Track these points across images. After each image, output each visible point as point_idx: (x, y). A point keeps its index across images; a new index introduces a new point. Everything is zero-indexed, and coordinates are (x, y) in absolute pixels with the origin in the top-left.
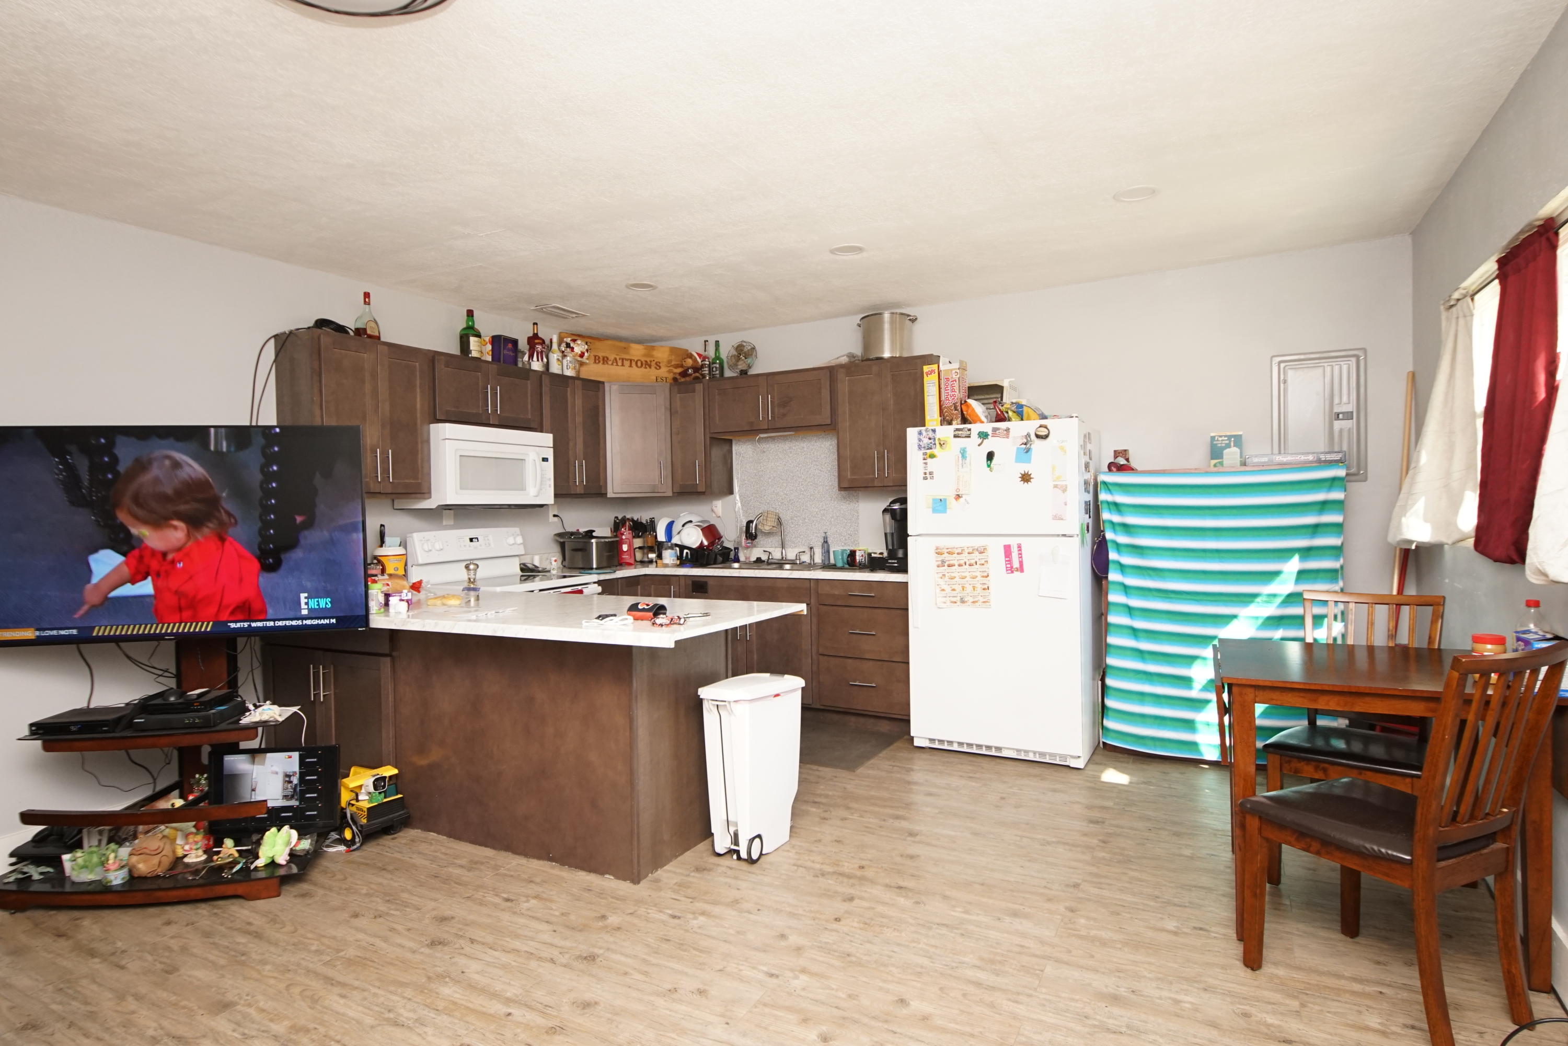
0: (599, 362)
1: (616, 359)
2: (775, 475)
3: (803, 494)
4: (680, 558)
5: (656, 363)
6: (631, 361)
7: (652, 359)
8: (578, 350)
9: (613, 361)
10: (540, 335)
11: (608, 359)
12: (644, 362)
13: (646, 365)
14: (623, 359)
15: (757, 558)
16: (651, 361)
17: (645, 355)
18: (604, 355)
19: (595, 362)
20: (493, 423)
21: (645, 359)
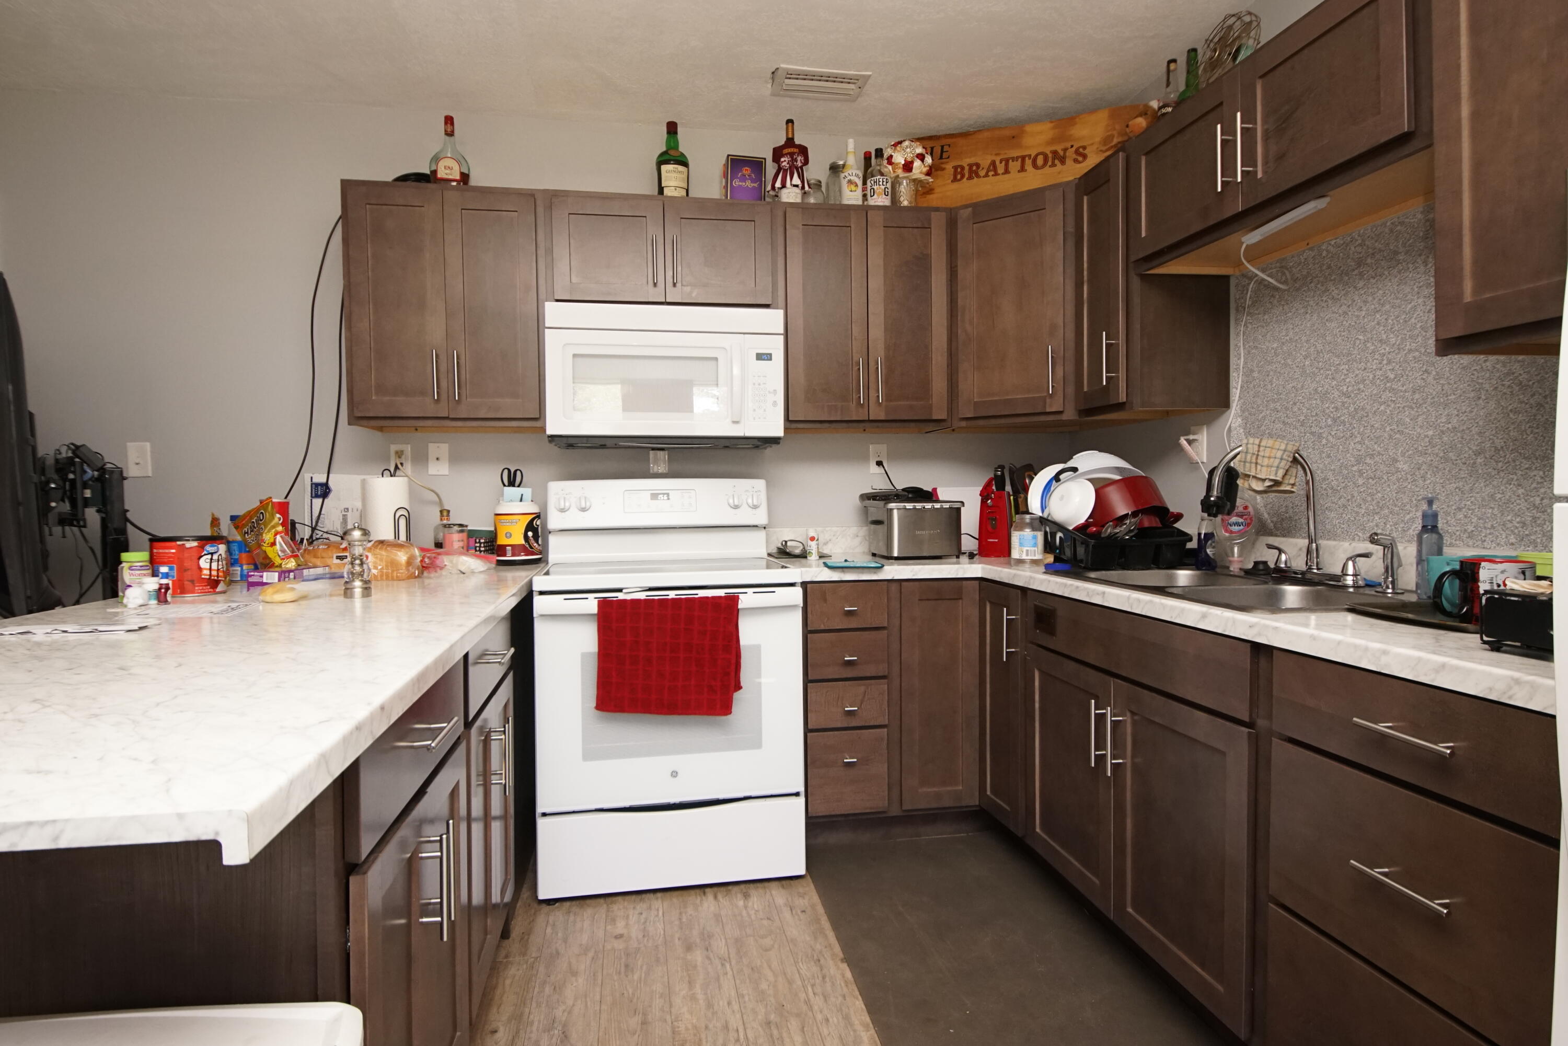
0: (963, 176)
1: (993, 163)
2: (1320, 347)
3: (1392, 390)
4: (1049, 546)
5: (1077, 152)
6: (1023, 158)
7: (1068, 144)
8: (899, 159)
9: (989, 166)
10: (797, 142)
11: (978, 165)
12: (1050, 155)
13: (1054, 159)
14: (1007, 161)
15: (1256, 563)
16: (1065, 150)
17: (1052, 141)
18: (972, 160)
19: (955, 180)
20: (668, 300)
21: (1053, 148)
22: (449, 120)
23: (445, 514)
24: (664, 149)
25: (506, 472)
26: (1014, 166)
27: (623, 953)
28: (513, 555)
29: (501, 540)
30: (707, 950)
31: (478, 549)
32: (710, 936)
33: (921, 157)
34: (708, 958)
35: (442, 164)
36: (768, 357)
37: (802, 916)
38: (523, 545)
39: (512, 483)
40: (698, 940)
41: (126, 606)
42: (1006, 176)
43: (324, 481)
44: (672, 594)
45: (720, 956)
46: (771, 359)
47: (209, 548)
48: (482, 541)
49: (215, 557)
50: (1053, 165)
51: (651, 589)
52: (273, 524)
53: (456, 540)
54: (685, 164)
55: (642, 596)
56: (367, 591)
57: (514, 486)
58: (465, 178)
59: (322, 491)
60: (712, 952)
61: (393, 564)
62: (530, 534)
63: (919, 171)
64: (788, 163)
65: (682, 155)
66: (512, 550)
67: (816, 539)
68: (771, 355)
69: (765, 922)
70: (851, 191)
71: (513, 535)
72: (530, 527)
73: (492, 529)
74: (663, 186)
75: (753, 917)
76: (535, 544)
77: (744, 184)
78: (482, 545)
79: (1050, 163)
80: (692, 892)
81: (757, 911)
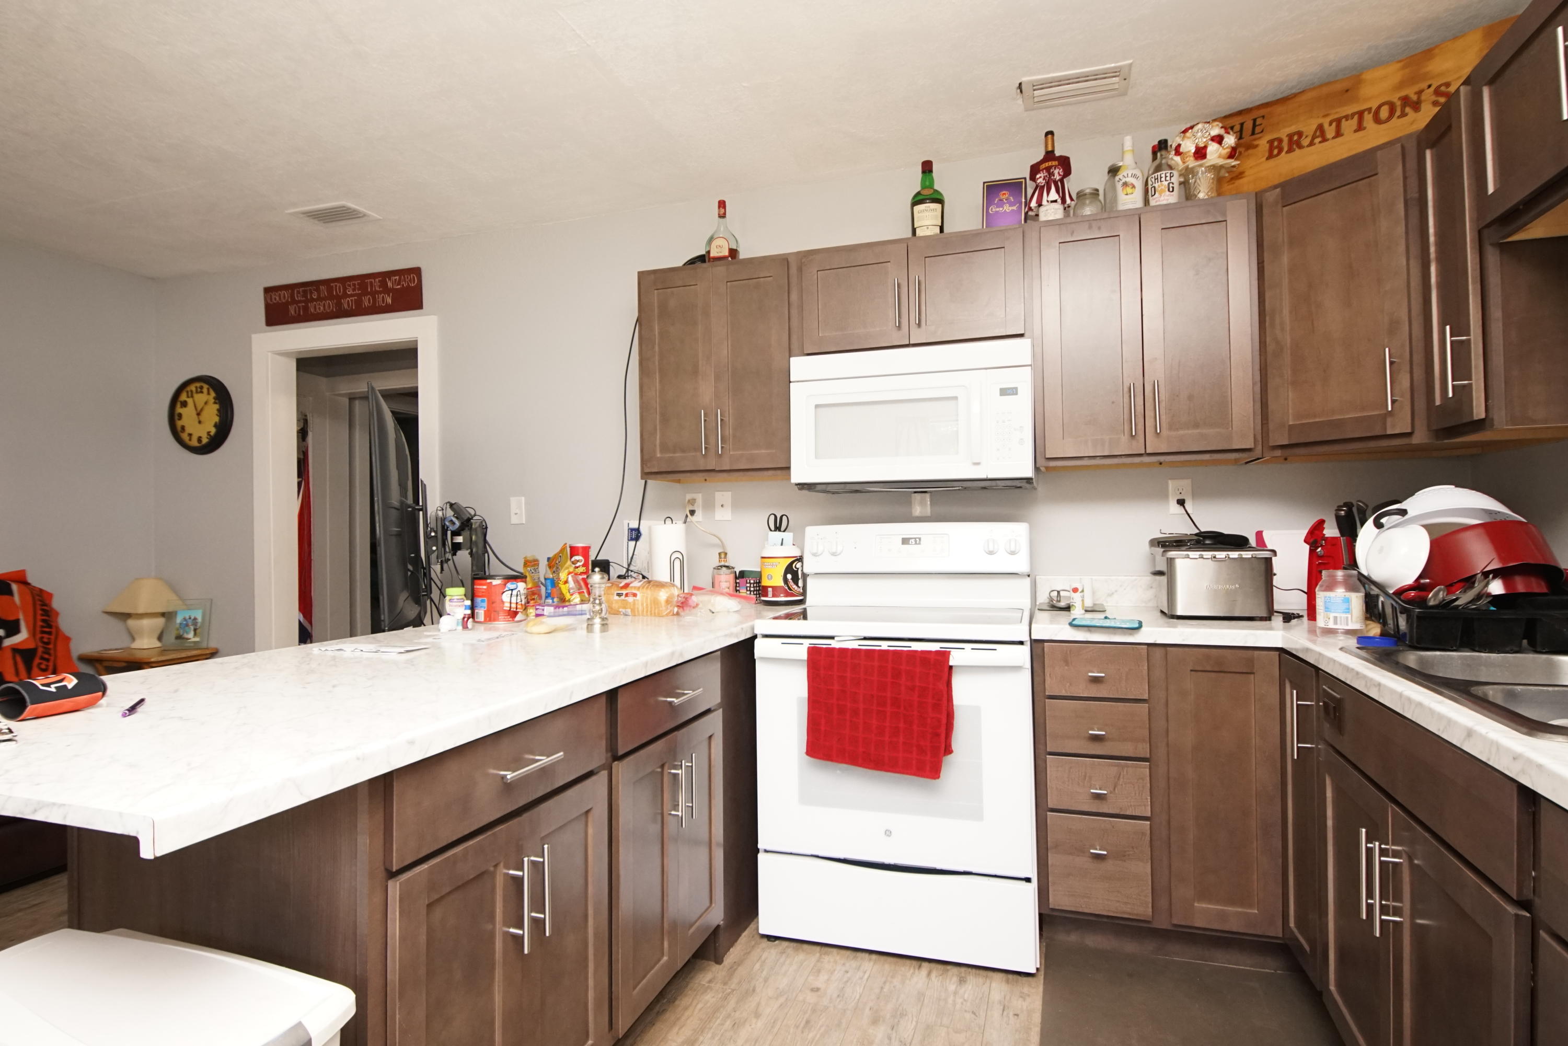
0: (1281, 150)
1: (1320, 127)
5: (1436, 91)
6: (1361, 114)
7: (1424, 85)
8: (1189, 147)
9: (1316, 131)
11: (1300, 134)
12: (1398, 103)
13: (1403, 107)
14: (1338, 121)
16: (1420, 93)
17: (1401, 85)
18: (1293, 129)
19: (1270, 156)
20: (911, 342)
21: (1403, 93)
22: (722, 204)
23: (723, 556)
24: (919, 189)
25: (772, 518)
26: (1349, 126)
27: (810, 1008)
28: (773, 596)
29: (765, 582)
30: (893, 1029)
31: (748, 589)
32: (903, 1015)
33: (1219, 139)
34: (890, 1038)
35: (714, 244)
36: (1012, 391)
37: (1012, 1019)
38: (783, 586)
39: (778, 528)
40: (888, 1016)
41: (439, 630)
42: (1339, 139)
43: (636, 526)
44: (884, 645)
45: (902, 1039)
46: (1016, 394)
47: (510, 585)
48: (752, 581)
49: (515, 592)
50: (1403, 115)
51: (865, 639)
52: (566, 566)
53: (726, 580)
54: (940, 201)
55: (854, 645)
56: (604, 626)
57: (780, 530)
58: (733, 253)
59: (635, 535)
60: (896, 1032)
61: (655, 602)
62: (789, 576)
63: (1217, 155)
64: (1044, 179)
65: (936, 191)
66: (773, 591)
67: (1080, 590)
68: (1016, 389)
69: (968, 1016)
70: (1127, 194)
71: (774, 577)
72: (789, 569)
73: (759, 570)
74: (915, 227)
75: (958, 1006)
76: (795, 586)
77: (1001, 209)
78: (752, 586)
79: (1398, 113)
80: (908, 962)
81: (965, 1000)
